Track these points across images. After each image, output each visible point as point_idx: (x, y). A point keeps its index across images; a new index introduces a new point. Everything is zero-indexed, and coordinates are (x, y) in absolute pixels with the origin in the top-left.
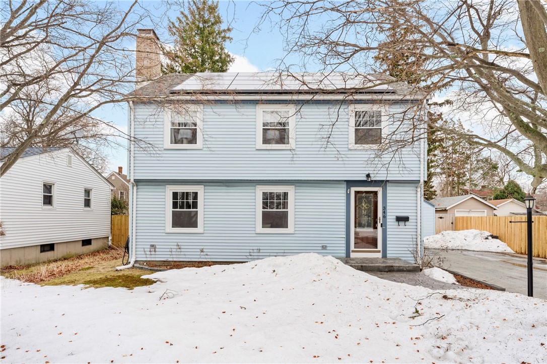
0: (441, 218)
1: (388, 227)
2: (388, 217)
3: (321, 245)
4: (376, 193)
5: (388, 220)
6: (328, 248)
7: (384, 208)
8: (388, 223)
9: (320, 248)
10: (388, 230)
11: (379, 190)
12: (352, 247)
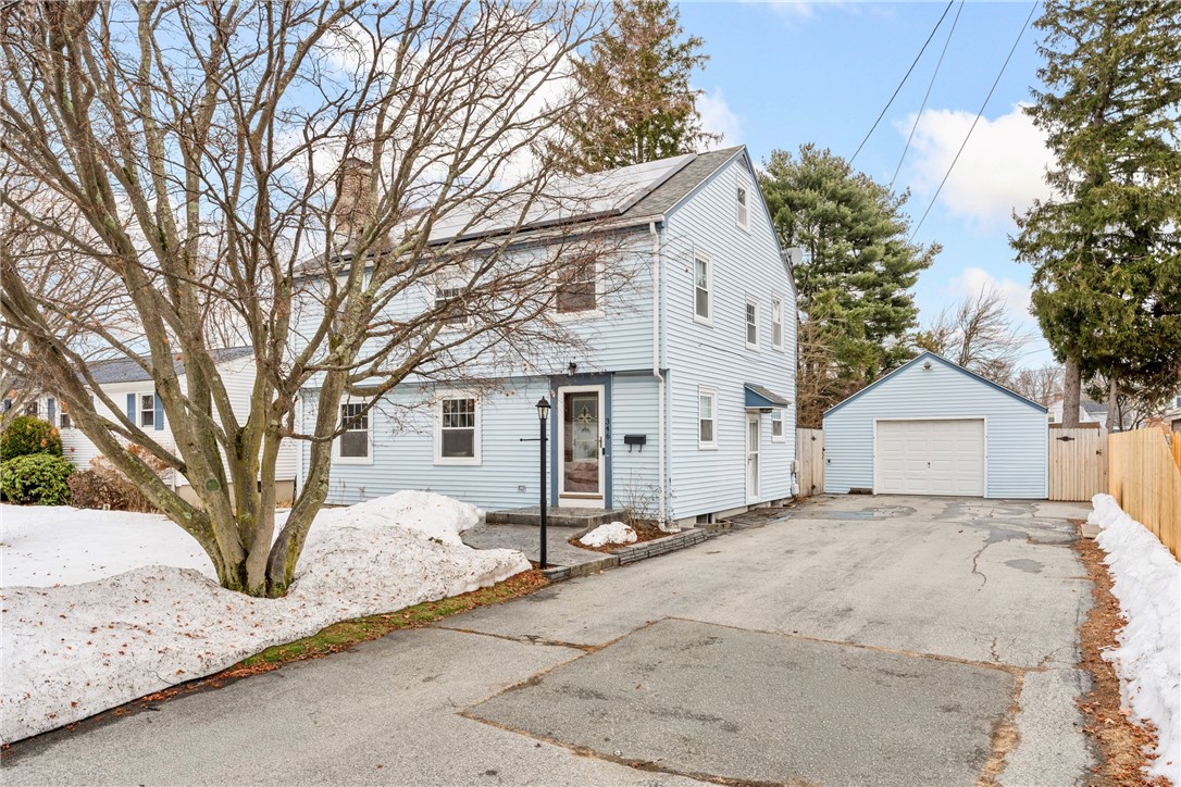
0: (1066, 439)
1: (614, 454)
2: (613, 437)
3: (517, 485)
4: (595, 394)
5: (614, 443)
6: (528, 491)
7: (608, 421)
8: (613, 449)
9: (516, 490)
10: (614, 460)
11: (600, 389)
12: (561, 490)
